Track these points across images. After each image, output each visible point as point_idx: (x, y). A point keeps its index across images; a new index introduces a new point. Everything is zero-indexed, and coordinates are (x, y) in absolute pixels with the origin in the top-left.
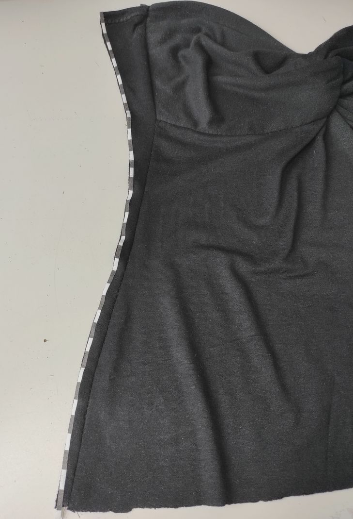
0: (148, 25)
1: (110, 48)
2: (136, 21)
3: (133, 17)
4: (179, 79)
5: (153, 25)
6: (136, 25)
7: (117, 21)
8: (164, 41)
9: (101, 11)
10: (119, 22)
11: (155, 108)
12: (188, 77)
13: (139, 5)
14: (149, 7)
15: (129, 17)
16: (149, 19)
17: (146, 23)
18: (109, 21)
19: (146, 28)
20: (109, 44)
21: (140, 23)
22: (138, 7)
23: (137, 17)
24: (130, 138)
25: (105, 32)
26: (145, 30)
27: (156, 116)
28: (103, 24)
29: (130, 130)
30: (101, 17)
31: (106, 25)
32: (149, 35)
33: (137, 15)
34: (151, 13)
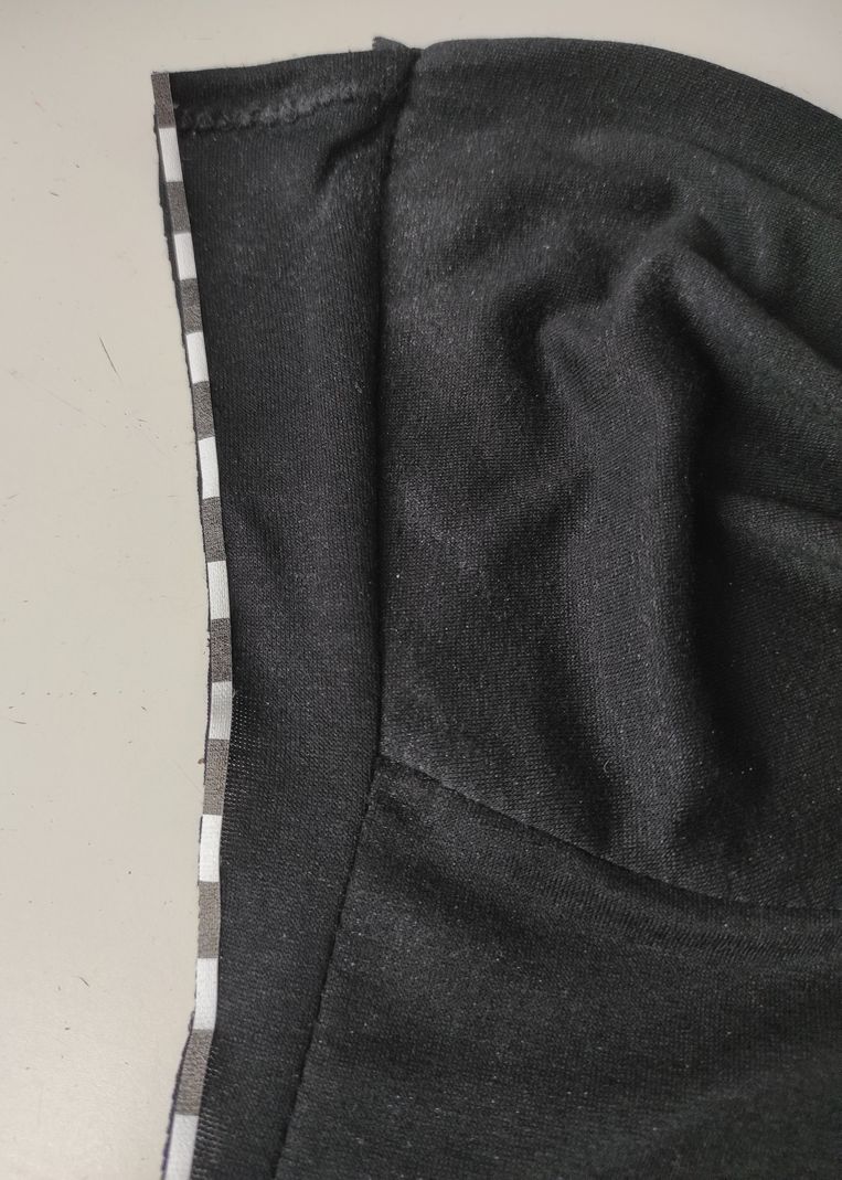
0: (399, 150)
1: (187, 270)
2: (340, 127)
3: (327, 105)
4: (533, 492)
5: (430, 148)
6: (337, 152)
7: (245, 119)
8: (472, 248)
9: (161, 70)
10: (253, 124)
11: (380, 678)
12: (582, 482)
13: (366, 45)
14: (415, 54)
15: (304, 106)
16: (408, 118)
17: (391, 140)
18: (203, 118)
19: (387, 165)
20: (183, 241)
21: (362, 136)
22: (360, 55)
23: (350, 106)
24: (210, 870)
25: (174, 173)
26: (384, 176)
27: (379, 736)
28: (169, 135)
29: (213, 824)
30: (157, 95)
31: (182, 136)
32: (402, 206)
33: (350, 100)
34: (422, 90)
